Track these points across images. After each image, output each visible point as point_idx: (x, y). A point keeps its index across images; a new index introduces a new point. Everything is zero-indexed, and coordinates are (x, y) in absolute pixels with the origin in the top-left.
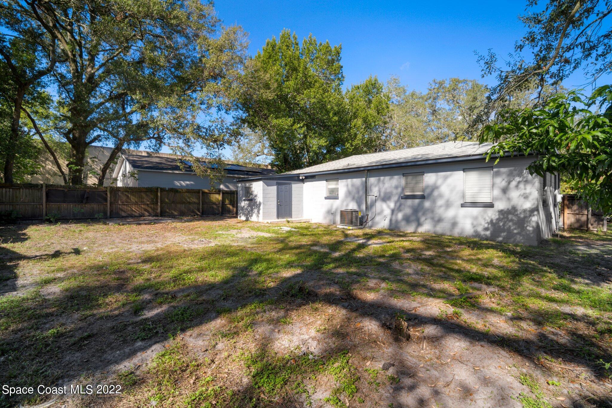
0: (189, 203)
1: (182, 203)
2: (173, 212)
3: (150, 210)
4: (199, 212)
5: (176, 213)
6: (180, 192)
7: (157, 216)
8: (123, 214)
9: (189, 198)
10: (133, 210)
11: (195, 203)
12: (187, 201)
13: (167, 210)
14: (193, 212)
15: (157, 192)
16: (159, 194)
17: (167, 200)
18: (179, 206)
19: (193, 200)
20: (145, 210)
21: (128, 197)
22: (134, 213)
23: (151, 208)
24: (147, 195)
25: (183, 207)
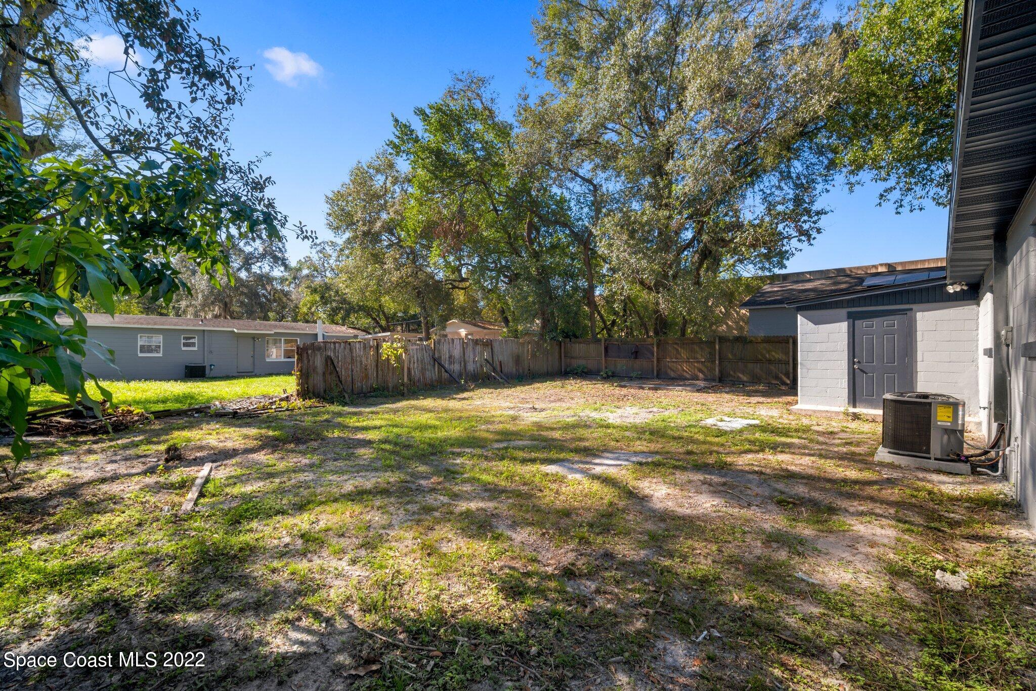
0: (770, 361)
1: (757, 361)
2: (741, 376)
3: (705, 370)
4: (788, 378)
5: (745, 379)
6: (751, 342)
7: (714, 380)
8: (672, 374)
9: (769, 352)
10: (684, 370)
11: (780, 361)
12: (765, 357)
13: (732, 373)
14: (777, 377)
15: (714, 343)
16: (717, 347)
17: (730, 356)
18: (750, 366)
19: (777, 356)
20: (700, 371)
21: (677, 350)
22: (685, 374)
23: (707, 368)
24: (702, 348)
25: (757, 369)
